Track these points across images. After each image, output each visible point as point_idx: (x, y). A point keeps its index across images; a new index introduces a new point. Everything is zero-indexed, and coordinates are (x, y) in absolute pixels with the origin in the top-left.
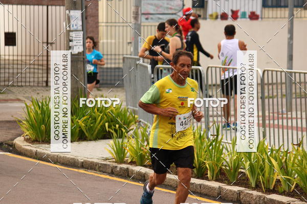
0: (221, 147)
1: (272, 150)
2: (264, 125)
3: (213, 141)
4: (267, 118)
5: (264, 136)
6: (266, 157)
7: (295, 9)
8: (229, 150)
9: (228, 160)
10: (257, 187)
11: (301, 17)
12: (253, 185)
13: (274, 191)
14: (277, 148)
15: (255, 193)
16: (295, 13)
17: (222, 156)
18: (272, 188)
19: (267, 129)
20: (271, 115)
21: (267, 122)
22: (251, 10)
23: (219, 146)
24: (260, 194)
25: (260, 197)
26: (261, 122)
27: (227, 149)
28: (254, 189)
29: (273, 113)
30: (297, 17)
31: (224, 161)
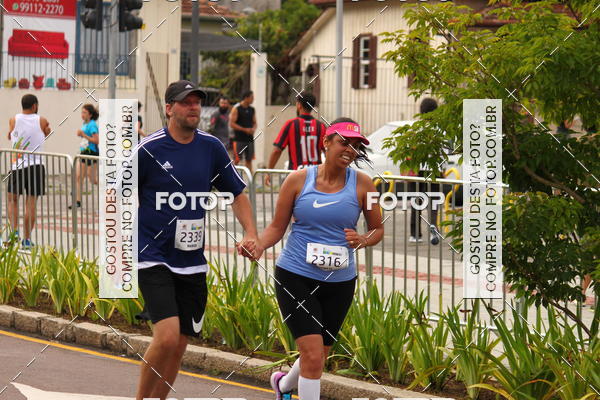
0: (17, 259)
1: (84, 264)
2: (75, 231)
3: (7, 251)
4: (79, 221)
5: (75, 245)
6: (76, 273)
7: (118, 77)
8: (27, 263)
9: (26, 277)
10: (64, 313)
11: (125, 88)
12: (59, 310)
13: (86, 318)
14: (91, 261)
15: (61, 321)
16: (117, 82)
17: (18, 271)
18: (83, 313)
19: (79, 235)
20: (84, 216)
21: (79, 226)
22: (60, 77)
23: (14, 258)
24: (67, 322)
25: (67, 326)
26: (71, 226)
27: (24, 262)
28: (59, 315)
29: (87, 214)
30: (120, 88)
31: (20, 278)
